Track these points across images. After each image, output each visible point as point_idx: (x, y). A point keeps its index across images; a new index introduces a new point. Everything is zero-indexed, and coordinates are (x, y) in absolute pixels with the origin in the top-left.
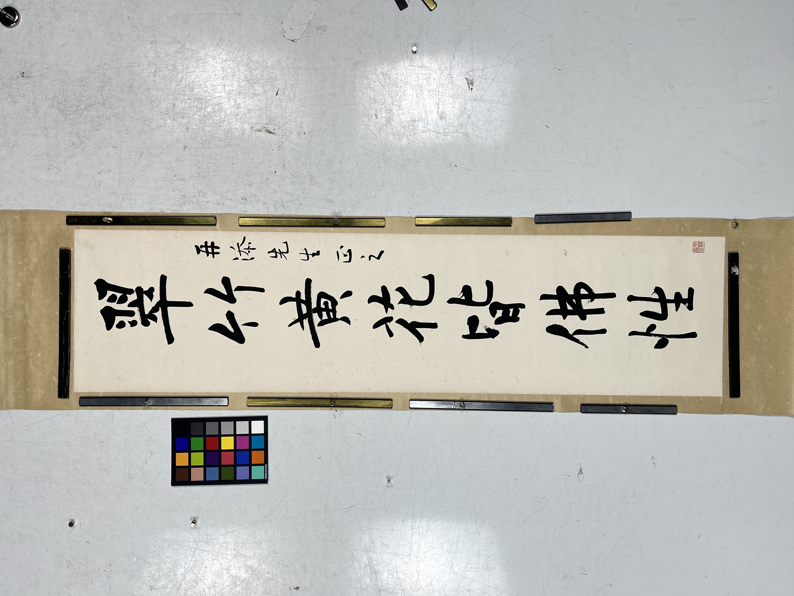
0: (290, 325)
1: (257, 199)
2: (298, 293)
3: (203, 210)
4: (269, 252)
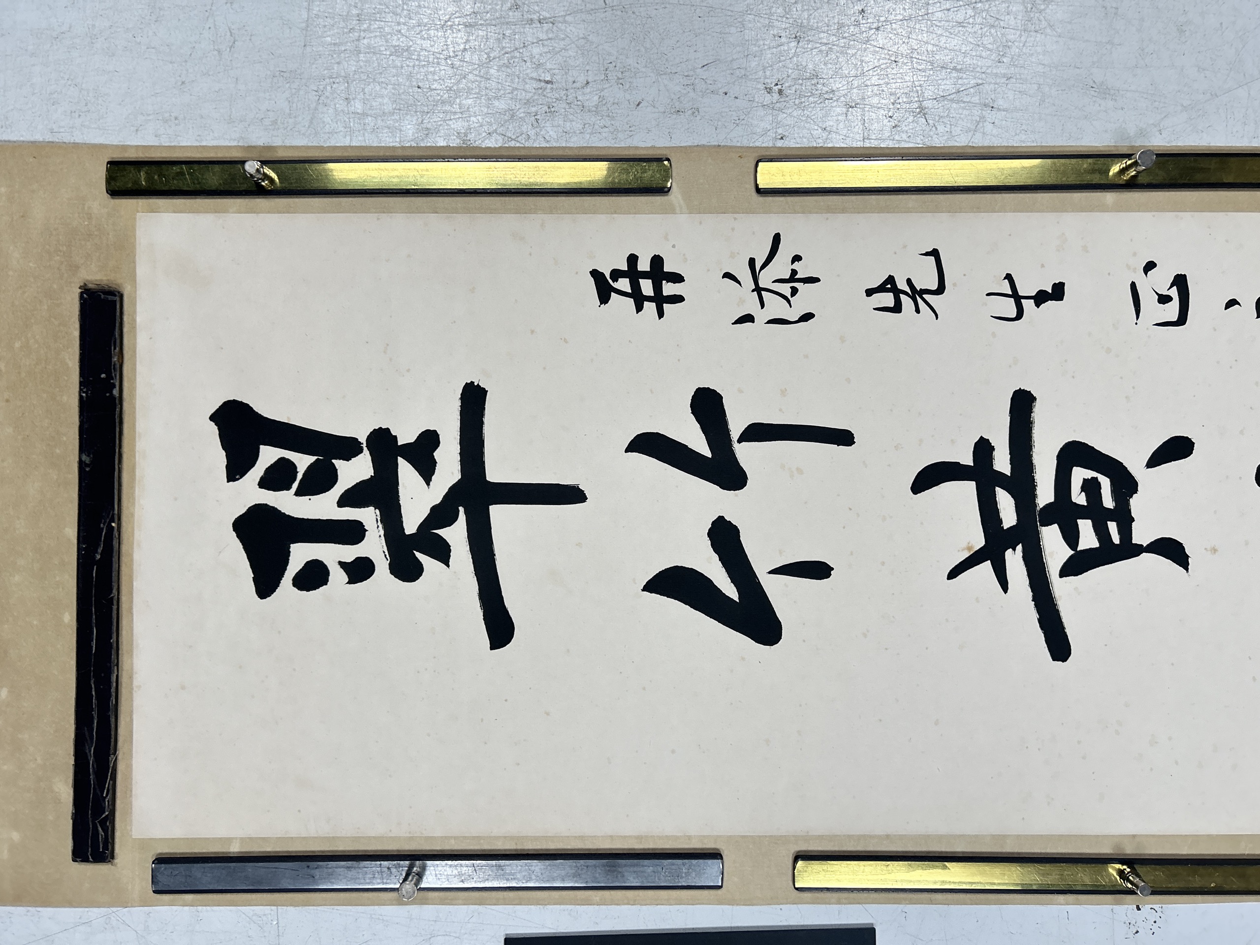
0: (953, 574)
1: (825, 89)
2: (983, 449)
3: (620, 135)
4: (870, 292)
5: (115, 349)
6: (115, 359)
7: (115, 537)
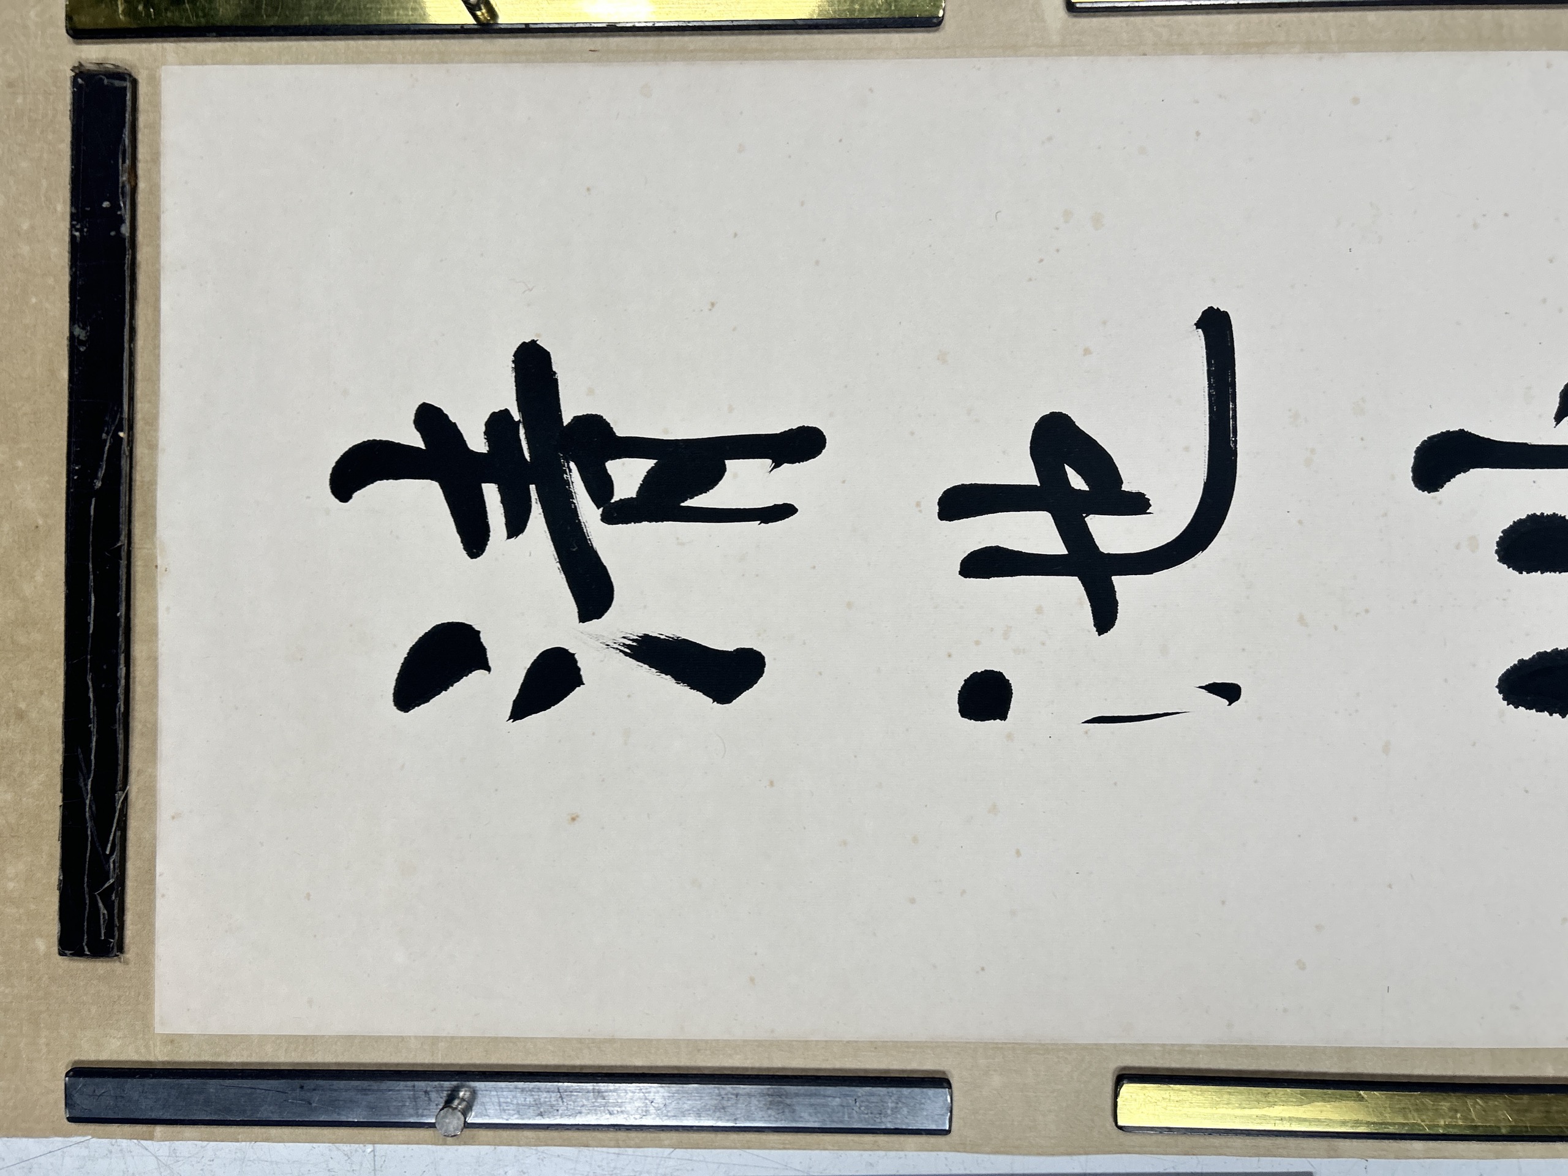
5: (124, 162)
6: (124, 178)
7: (124, 453)
